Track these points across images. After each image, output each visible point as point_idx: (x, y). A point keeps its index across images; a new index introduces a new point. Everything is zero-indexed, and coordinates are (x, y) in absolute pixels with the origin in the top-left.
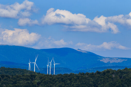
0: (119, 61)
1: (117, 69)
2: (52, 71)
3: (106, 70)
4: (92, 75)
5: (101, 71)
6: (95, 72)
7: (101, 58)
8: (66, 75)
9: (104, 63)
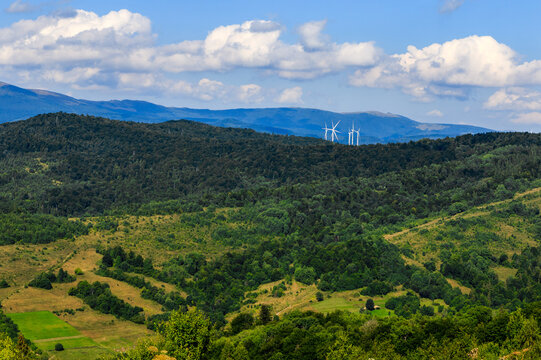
0: (440, 128)
1: (435, 139)
2: (355, 141)
3: (422, 139)
4: (404, 146)
5: (416, 140)
6: (408, 141)
7: (418, 124)
8: (371, 146)
9: (421, 131)
